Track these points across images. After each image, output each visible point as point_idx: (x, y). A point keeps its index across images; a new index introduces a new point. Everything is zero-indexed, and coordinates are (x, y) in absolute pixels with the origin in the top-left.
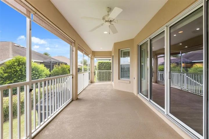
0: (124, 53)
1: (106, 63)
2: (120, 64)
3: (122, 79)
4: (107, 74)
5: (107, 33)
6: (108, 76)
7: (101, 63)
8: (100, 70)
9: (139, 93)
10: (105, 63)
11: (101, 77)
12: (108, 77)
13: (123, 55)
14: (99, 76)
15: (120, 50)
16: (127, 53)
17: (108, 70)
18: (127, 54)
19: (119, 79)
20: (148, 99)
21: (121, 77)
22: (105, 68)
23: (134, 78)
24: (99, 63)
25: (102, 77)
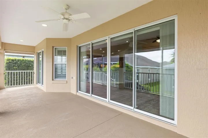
0: (58, 52)
1: (20, 60)
2: (54, 63)
3: (57, 79)
4: (22, 75)
5: (47, 26)
6: (24, 78)
7: (13, 60)
8: (9, 70)
9: (78, 92)
10: (18, 60)
11: (11, 80)
12: (24, 80)
13: (58, 53)
14: (9, 79)
15: (54, 48)
16: (62, 51)
17: (24, 70)
18: (62, 53)
19: (53, 80)
20: (90, 95)
21: (55, 78)
22: (18, 67)
23: (72, 78)
24: (8, 60)
25: (14, 80)
